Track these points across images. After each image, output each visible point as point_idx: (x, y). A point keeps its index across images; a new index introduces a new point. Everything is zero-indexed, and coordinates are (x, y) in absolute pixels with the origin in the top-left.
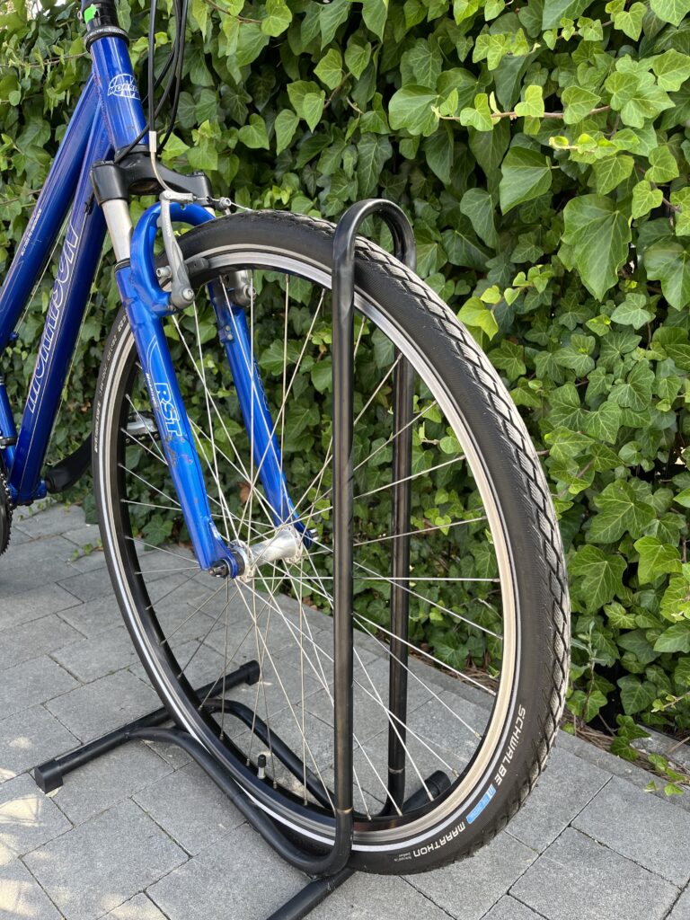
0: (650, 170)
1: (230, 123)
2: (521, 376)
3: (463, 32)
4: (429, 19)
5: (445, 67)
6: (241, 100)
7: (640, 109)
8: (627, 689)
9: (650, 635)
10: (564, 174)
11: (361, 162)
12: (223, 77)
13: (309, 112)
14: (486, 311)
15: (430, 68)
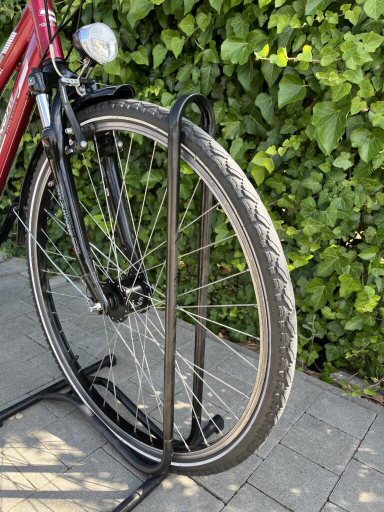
0: (360, 91)
1: (126, 48)
2: (283, 192)
3: (262, 12)
4: (245, 3)
5: (251, 29)
6: (133, 37)
7: (355, 60)
8: (329, 349)
9: (342, 322)
11: (203, 77)
12: (124, 24)
13: (174, 47)
14: (268, 158)
15: (243, 28)
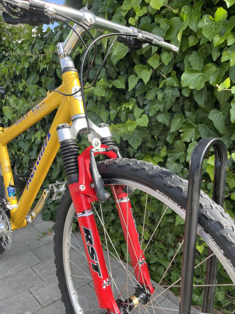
1: (109, 78)
3: (216, 50)
4: (201, 44)
5: (205, 63)
6: (114, 70)
11: (165, 97)
12: (108, 62)
13: (144, 77)
15: (198, 62)
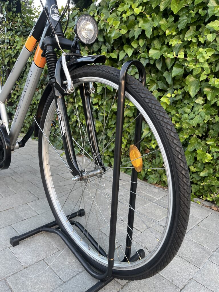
0: (204, 71)
2: (174, 114)
7: (203, 58)
8: (193, 187)
10: (186, 71)
14: (168, 98)
